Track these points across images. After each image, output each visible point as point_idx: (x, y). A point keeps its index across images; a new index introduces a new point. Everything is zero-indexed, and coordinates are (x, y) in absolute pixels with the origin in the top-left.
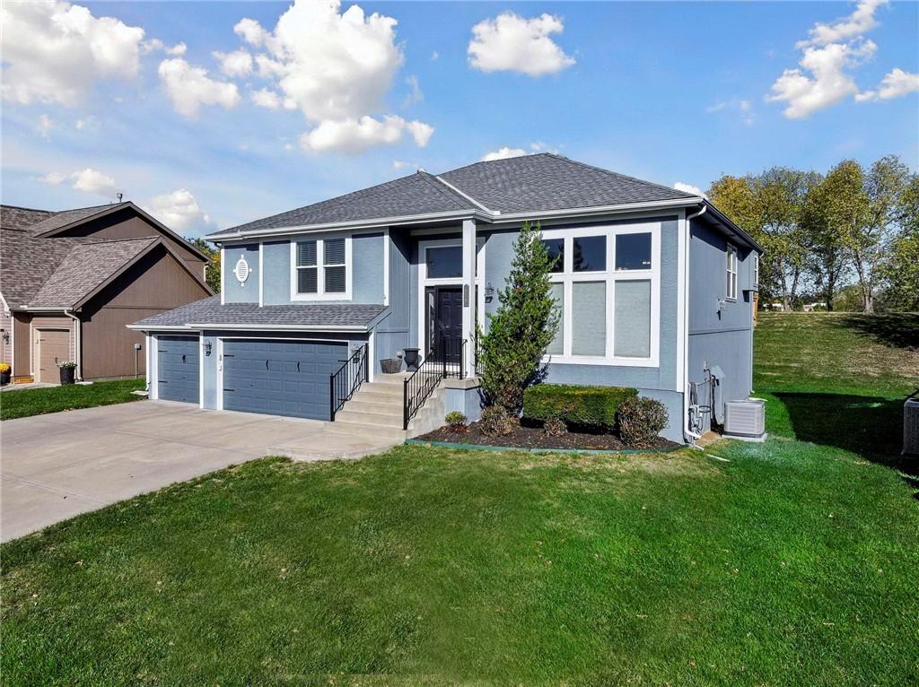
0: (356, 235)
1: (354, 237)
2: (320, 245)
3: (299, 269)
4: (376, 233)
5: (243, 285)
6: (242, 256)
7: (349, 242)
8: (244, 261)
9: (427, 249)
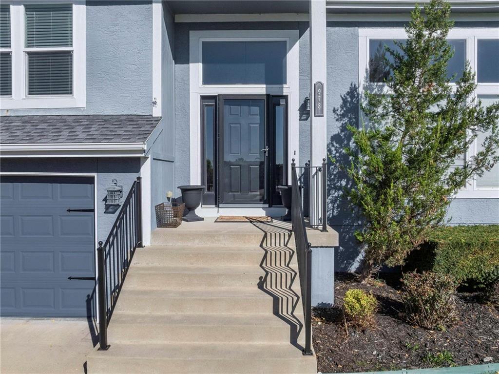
1: (89, 2)
2: (17, 14)
7: (80, 11)
9: (204, 43)
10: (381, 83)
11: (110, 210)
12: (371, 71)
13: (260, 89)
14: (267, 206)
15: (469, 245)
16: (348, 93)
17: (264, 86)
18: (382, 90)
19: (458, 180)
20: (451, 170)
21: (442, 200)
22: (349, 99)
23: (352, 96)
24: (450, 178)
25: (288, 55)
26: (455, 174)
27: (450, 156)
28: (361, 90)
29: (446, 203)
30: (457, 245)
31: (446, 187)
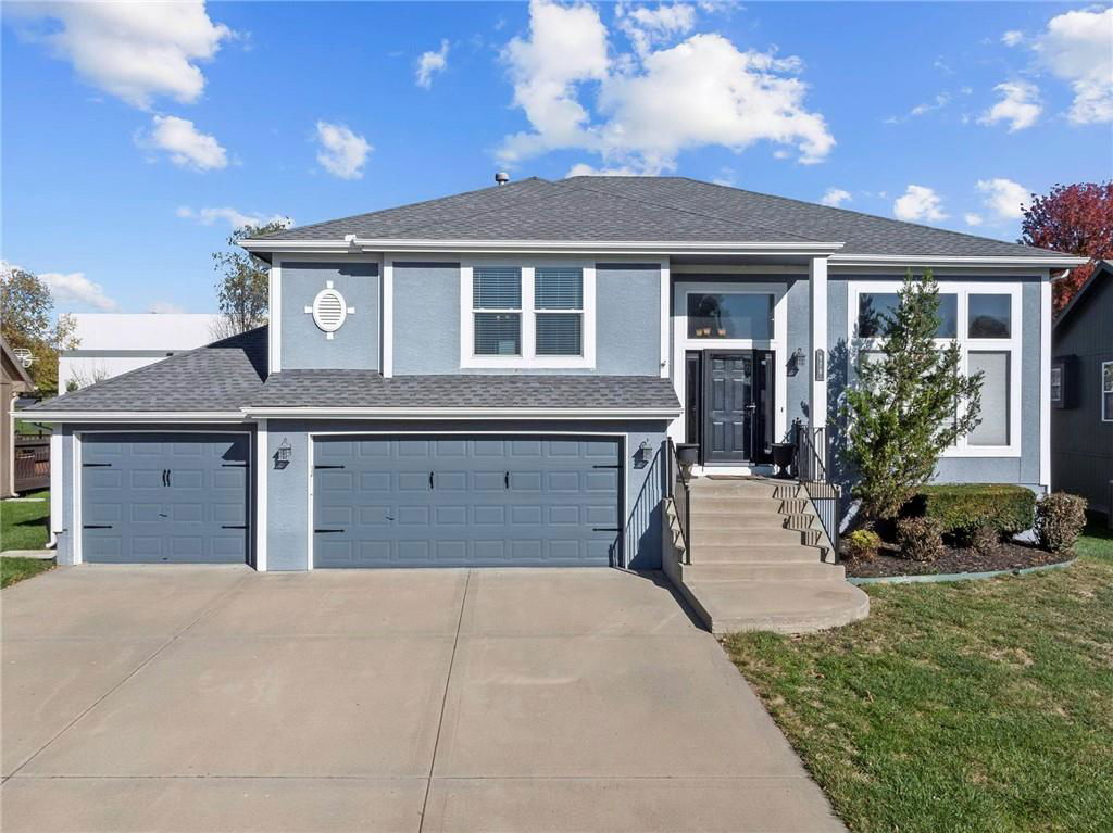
0: (604, 263)
1: (599, 267)
2: (528, 276)
3: (477, 315)
4: (649, 263)
5: (330, 336)
6: (330, 284)
7: (590, 275)
8: (336, 293)
9: (689, 295)
10: (869, 339)
11: (639, 466)
12: (860, 327)
13: (746, 344)
14: (754, 464)
15: (955, 497)
16: (836, 348)
17: (751, 341)
18: (871, 346)
19: (946, 440)
20: (939, 430)
21: (931, 457)
22: (837, 355)
23: (840, 352)
24: (938, 438)
25: (776, 308)
26: (942, 435)
27: (938, 419)
28: (849, 345)
29: (935, 460)
30: (945, 497)
31: (935, 446)
